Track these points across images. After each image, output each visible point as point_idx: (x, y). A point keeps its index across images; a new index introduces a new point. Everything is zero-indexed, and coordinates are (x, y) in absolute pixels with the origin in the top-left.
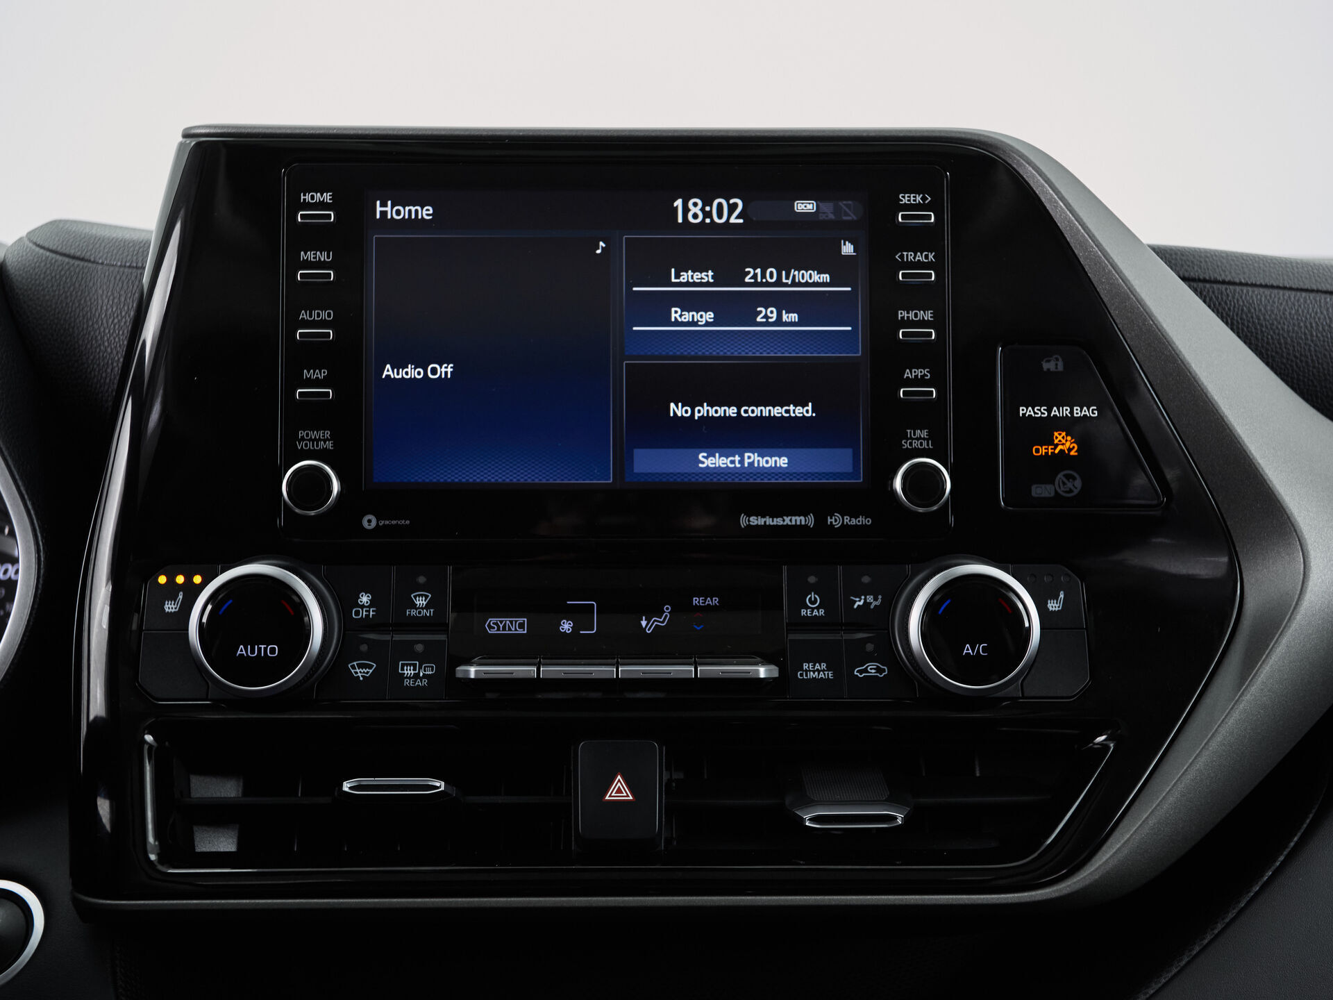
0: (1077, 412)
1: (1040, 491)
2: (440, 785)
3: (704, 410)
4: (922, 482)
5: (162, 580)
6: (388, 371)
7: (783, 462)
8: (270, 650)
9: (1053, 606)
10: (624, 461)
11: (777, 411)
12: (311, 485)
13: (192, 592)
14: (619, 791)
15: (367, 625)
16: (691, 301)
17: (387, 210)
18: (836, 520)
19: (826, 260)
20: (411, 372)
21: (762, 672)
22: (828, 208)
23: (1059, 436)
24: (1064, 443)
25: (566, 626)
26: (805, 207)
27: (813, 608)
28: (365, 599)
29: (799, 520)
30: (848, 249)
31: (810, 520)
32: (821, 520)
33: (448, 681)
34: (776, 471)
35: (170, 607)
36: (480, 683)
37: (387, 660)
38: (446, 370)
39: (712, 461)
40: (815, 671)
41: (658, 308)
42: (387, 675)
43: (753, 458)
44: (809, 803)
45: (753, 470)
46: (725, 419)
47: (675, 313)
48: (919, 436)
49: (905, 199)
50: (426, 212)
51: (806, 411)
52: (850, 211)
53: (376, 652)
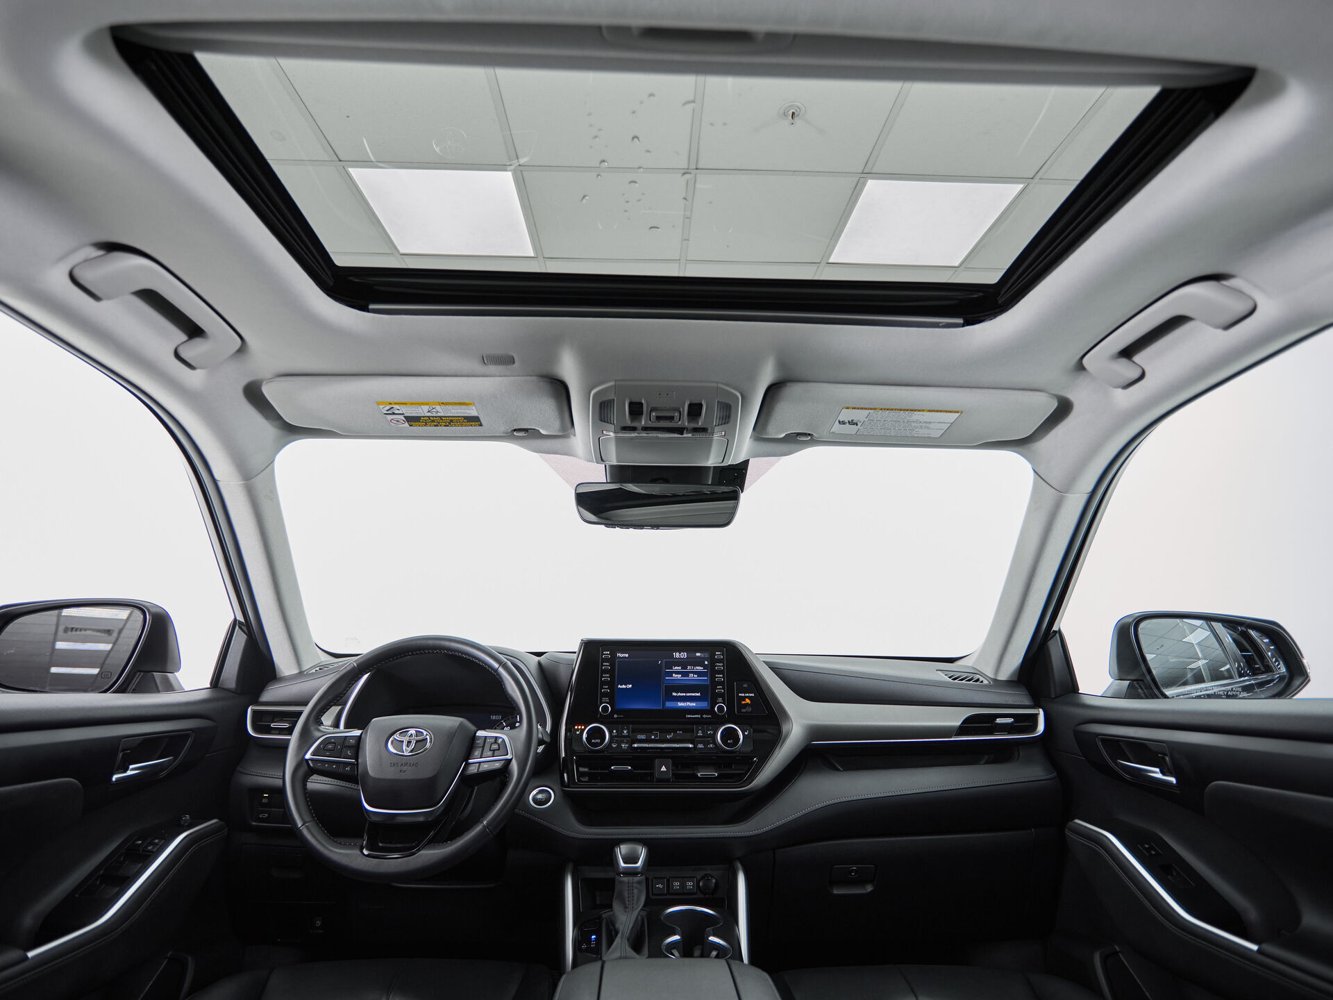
0: (750, 695)
1: (743, 710)
2: (630, 768)
3: (679, 694)
4: (721, 709)
5: (576, 727)
6: (619, 686)
7: (694, 704)
8: (598, 741)
9: (746, 733)
10: (664, 704)
11: (693, 694)
12: (605, 709)
13: (582, 731)
14: (664, 769)
15: (615, 736)
16: (677, 673)
17: (619, 655)
18: (704, 716)
19: (702, 664)
20: (624, 686)
21: (690, 746)
22: (703, 655)
23: (747, 700)
24: (748, 701)
25: (653, 737)
26: (698, 654)
27: (700, 734)
28: (615, 731)
29: (697, 716)
30: (706, 663)
31: (700, 716)
32: (701, 716)
33: (631, 747)
34: (693, 706)
35: (578, 733)
36: (637, 748)
37: (619, 744)
38: (630, 686)
39: (681, 704)
40: (700, 746)
41: (670, 674)
42: (619, 746)
43: (688, 704)
44: (699, 772)
45: (689, 706)
46: (683, 696)
47: (674, 675)
48: (720, 700)
49: (717, 653)
50: (627, 655)
51: (699, 694)
52: (707, 655)
53: (617, 742)
